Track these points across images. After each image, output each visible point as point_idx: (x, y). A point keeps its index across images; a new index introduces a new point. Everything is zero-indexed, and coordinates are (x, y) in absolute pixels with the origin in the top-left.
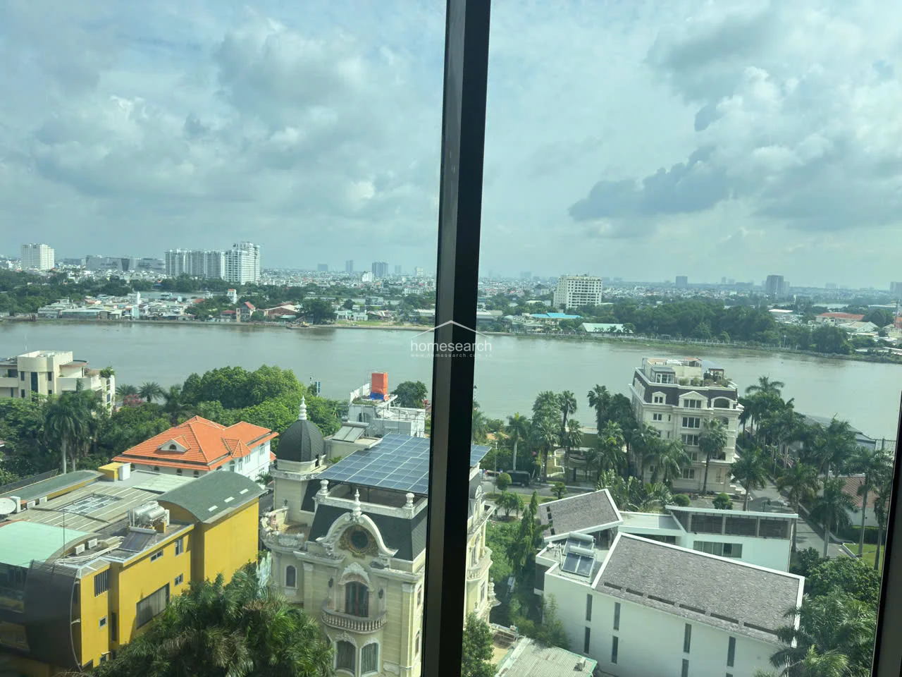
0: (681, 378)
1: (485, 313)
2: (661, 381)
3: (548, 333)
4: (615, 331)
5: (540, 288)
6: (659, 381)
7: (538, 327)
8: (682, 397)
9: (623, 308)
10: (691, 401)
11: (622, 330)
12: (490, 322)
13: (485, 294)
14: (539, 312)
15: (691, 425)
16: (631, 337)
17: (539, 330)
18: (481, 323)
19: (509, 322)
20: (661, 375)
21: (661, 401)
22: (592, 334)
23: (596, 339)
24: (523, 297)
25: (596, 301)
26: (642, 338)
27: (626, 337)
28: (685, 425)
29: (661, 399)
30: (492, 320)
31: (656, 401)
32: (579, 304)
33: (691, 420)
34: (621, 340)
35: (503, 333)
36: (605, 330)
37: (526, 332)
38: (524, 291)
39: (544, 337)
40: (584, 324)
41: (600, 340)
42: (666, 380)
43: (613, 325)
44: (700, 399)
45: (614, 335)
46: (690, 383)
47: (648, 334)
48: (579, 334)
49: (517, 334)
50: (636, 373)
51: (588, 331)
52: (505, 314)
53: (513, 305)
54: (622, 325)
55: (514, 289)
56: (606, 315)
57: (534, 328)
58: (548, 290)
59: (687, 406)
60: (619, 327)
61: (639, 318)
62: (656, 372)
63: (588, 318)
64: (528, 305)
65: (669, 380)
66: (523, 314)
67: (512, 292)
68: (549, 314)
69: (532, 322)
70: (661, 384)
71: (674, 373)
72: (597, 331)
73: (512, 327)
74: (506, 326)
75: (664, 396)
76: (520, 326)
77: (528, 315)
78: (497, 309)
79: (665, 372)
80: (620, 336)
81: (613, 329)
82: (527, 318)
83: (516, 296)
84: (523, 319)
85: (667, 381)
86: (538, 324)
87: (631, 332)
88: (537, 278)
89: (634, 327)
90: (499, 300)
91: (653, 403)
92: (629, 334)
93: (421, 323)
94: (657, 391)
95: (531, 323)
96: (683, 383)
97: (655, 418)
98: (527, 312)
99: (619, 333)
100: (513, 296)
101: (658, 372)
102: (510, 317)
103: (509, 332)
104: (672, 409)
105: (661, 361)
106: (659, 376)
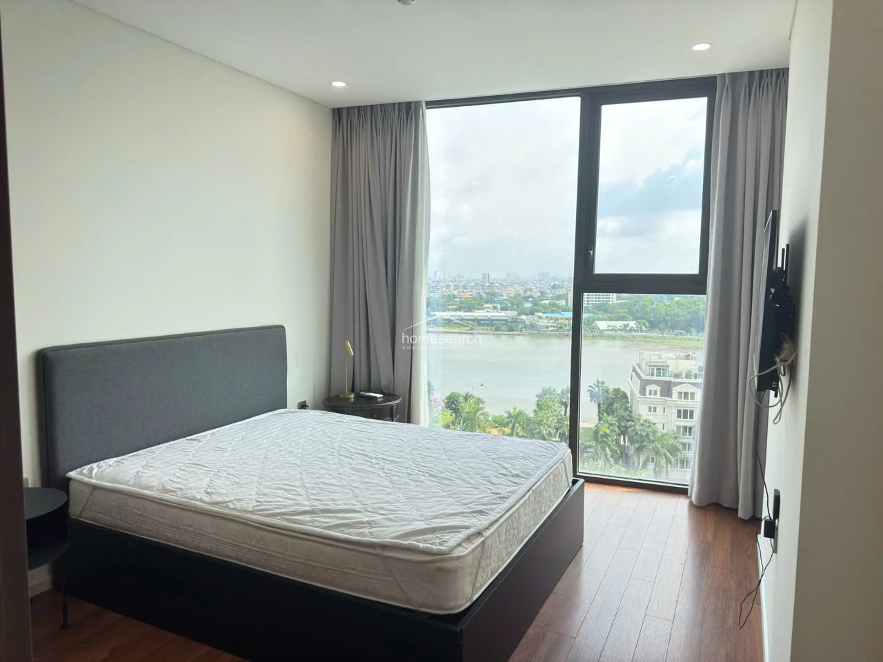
0: (675, 371)
1: (499, 314)
2: (655, 374)
3: (561, 332)
4: (628, 328)
5: (556, 288)
6: (652, 375)
7: (551, 326)
8: (675, 390)
9: (635, 305)
10: (685, 393)
11: (635, 326)
12: (504, 322)
13: (502, 295)
14: (553, 312)
15: (685, 417)
16: (644, 334)
17: (552, 329)
18: (496, 324)
19: (522, 322)
20: (655, 368)
21: (655, 394)
22: (605, 332)
23: (609, 336)
24: (539, 297)
25: (611, 299)
26: (655, 334)
27: (639, 334)
28: (679, 416)
29: (655, 392)
30: (506, 321)
31: (650, 394)
32: (594, 302)
33: (685, 411)
34: (634, 337)
35: (516, 333)
36: (618, 327)
37: (539, 331)
38: (540, 292)
39: (556, 336)
40: (597, 322)
41: (614, 338)
42: (660, 373)
43: (626, 322)
44: (693, 391)
45: (627, 332)
46: (684, 376)
47: (662, 330)
48: (592, 332)
49: (530, 334)
50: (634, 368)
51: (601, 328)
52: (520, 314)
53: (528, 305)
54: (635, 322)
55: (531, 290)
56: (619, 313)
57: (547, 327)
58: (564, 290)
59: (681, 398)
60: (632, 324)
61: (652, 315)
62: (650, 366)
63: (601, 316)
64: (542, 305)
65: (664, 373)
66: (536, 314)
67: (528, 293)
68: (562, 313)
69: (546, 321)
70: (655, 378)
71: (668, 366)
72: (610, 328)
73: (525, 327)
74: (520, 326)
75: (658, 389)
76: (532, 326)
77: (541, 314)
78: (511, 310)
79: (658, 366)
80: (634, 333)
81: (626, 326)
82: (540, 317)
83: (532, 297)
84: (536, 319)
85: (662, 375)
86: (551, 323)
87: (644, 328)
88: (554, 279)
89: (647, 324)
90: (515, 301)
91: (648, 396)
92: (642, 331)
93: (436, 325)
94: (651, 384)
95: (544, 323)
96: (677, 376)
97: (650, 411)
98: (540, 312)
99: (632, 330)
100: (529, 297)
101: (653, 366)
102: (524, 317)
103: (521, 331)
104: (666, 401)
105: (657, 355)
106: (653, 369)
